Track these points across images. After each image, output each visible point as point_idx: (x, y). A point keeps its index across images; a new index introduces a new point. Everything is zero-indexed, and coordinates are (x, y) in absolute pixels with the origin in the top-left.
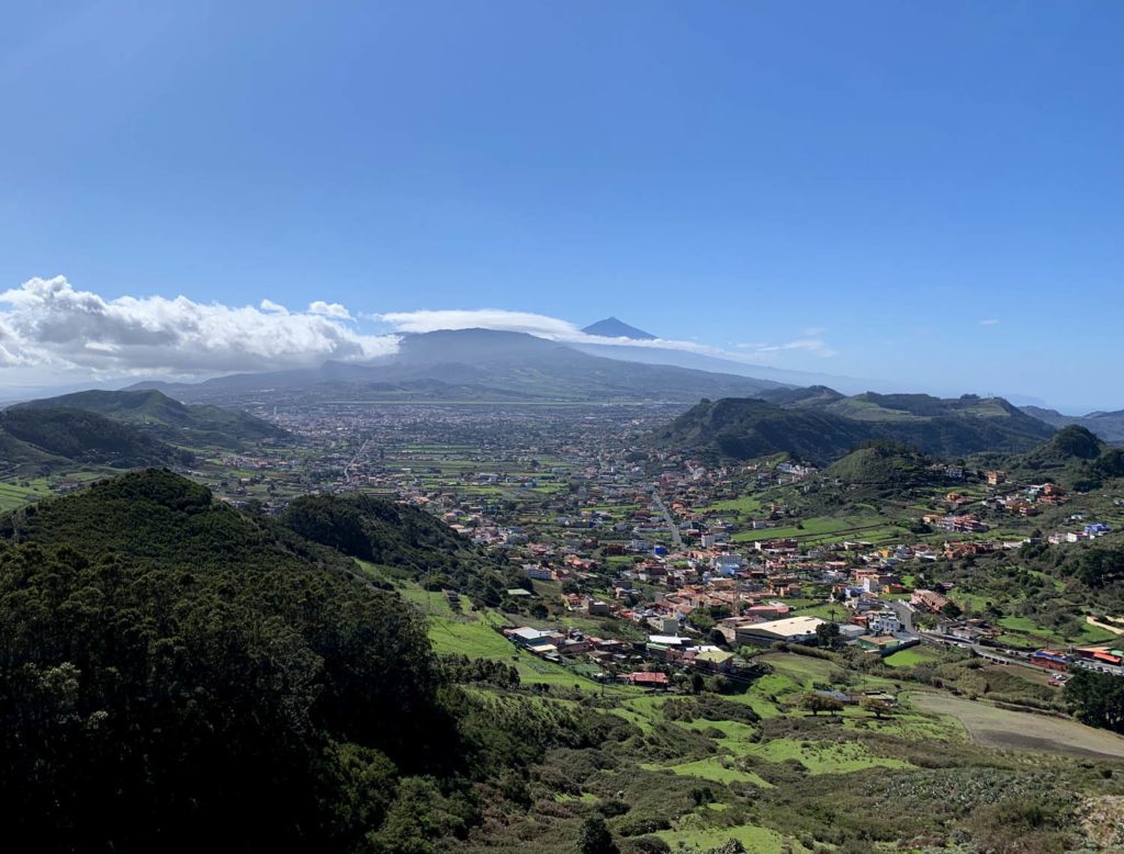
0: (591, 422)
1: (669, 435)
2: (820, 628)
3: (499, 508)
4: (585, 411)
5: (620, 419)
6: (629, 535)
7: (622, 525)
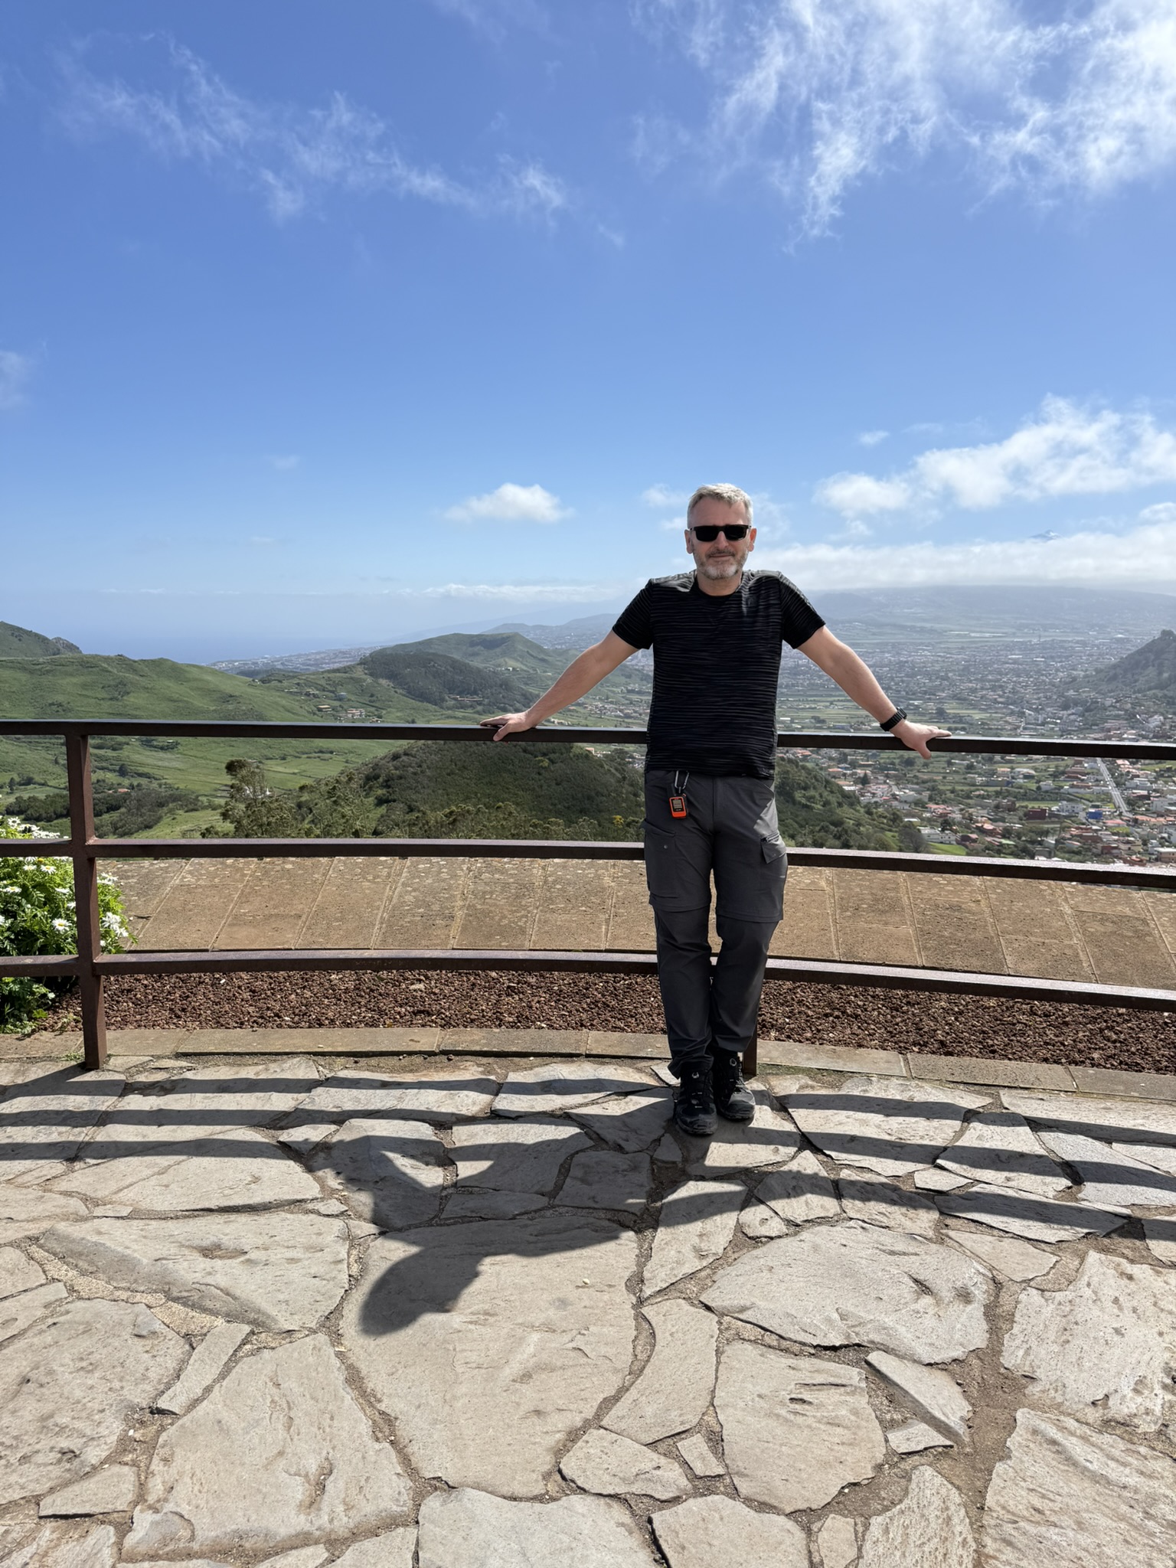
0: (1015, 662)
1: (1114, 678)
3: (893, 764)
4: (1010, 648)
5: (1052, 658)
6: (1056, 795)
7: (1048, 784)
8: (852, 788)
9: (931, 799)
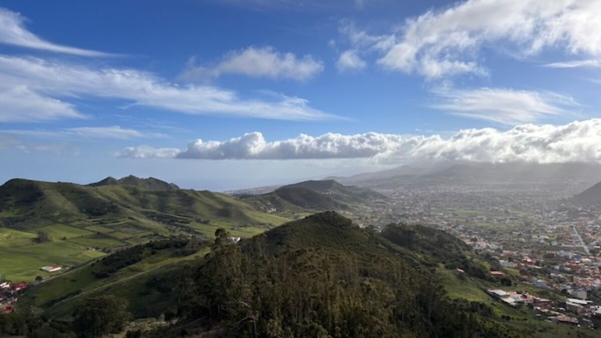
3: (487, 233)
6: (558, 248)
8: (470, 243)
9: (504, 248)
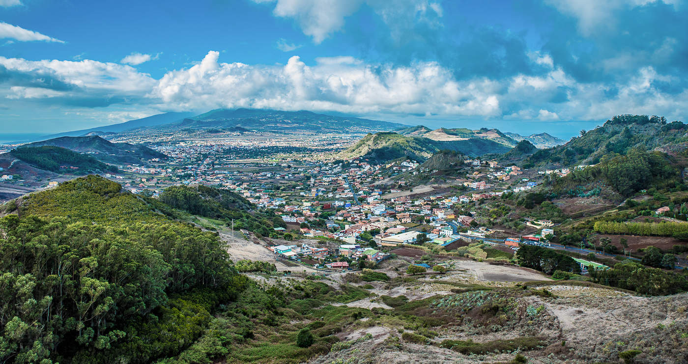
2: (419, 236)
6: (334, 199)
7: (330, 195)
8: (254, 201)
9: (287, 203)
